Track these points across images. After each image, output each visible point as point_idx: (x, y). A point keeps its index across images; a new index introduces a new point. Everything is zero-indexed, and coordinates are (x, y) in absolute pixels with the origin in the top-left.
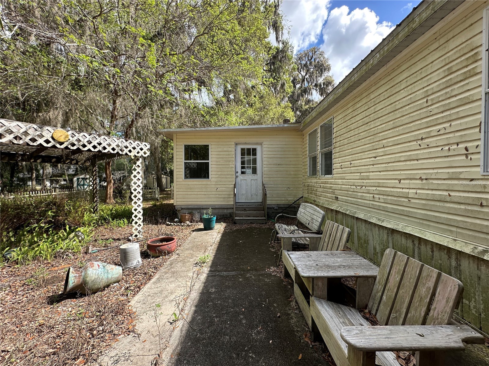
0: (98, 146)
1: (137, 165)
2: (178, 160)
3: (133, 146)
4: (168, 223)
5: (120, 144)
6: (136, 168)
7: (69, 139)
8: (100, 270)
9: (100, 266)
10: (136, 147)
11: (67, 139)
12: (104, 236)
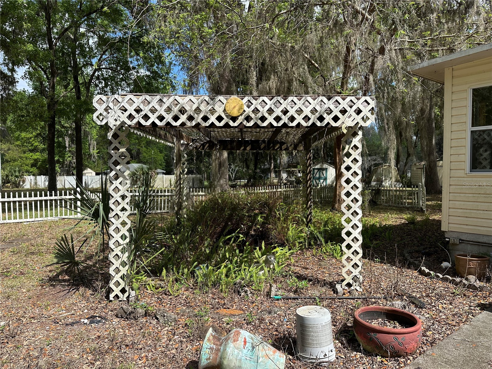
0: (283, 117)
1: (352, 145)
2: (455, 128)
3: (340, 107)
4: (423, 268)
5: (318, 108)
6: (351, 151)
7: (244, 111)
8: (245, 351)
9: (247, 344)
10: (348, 109)
11: (241, 111)
12: (307, 269)
